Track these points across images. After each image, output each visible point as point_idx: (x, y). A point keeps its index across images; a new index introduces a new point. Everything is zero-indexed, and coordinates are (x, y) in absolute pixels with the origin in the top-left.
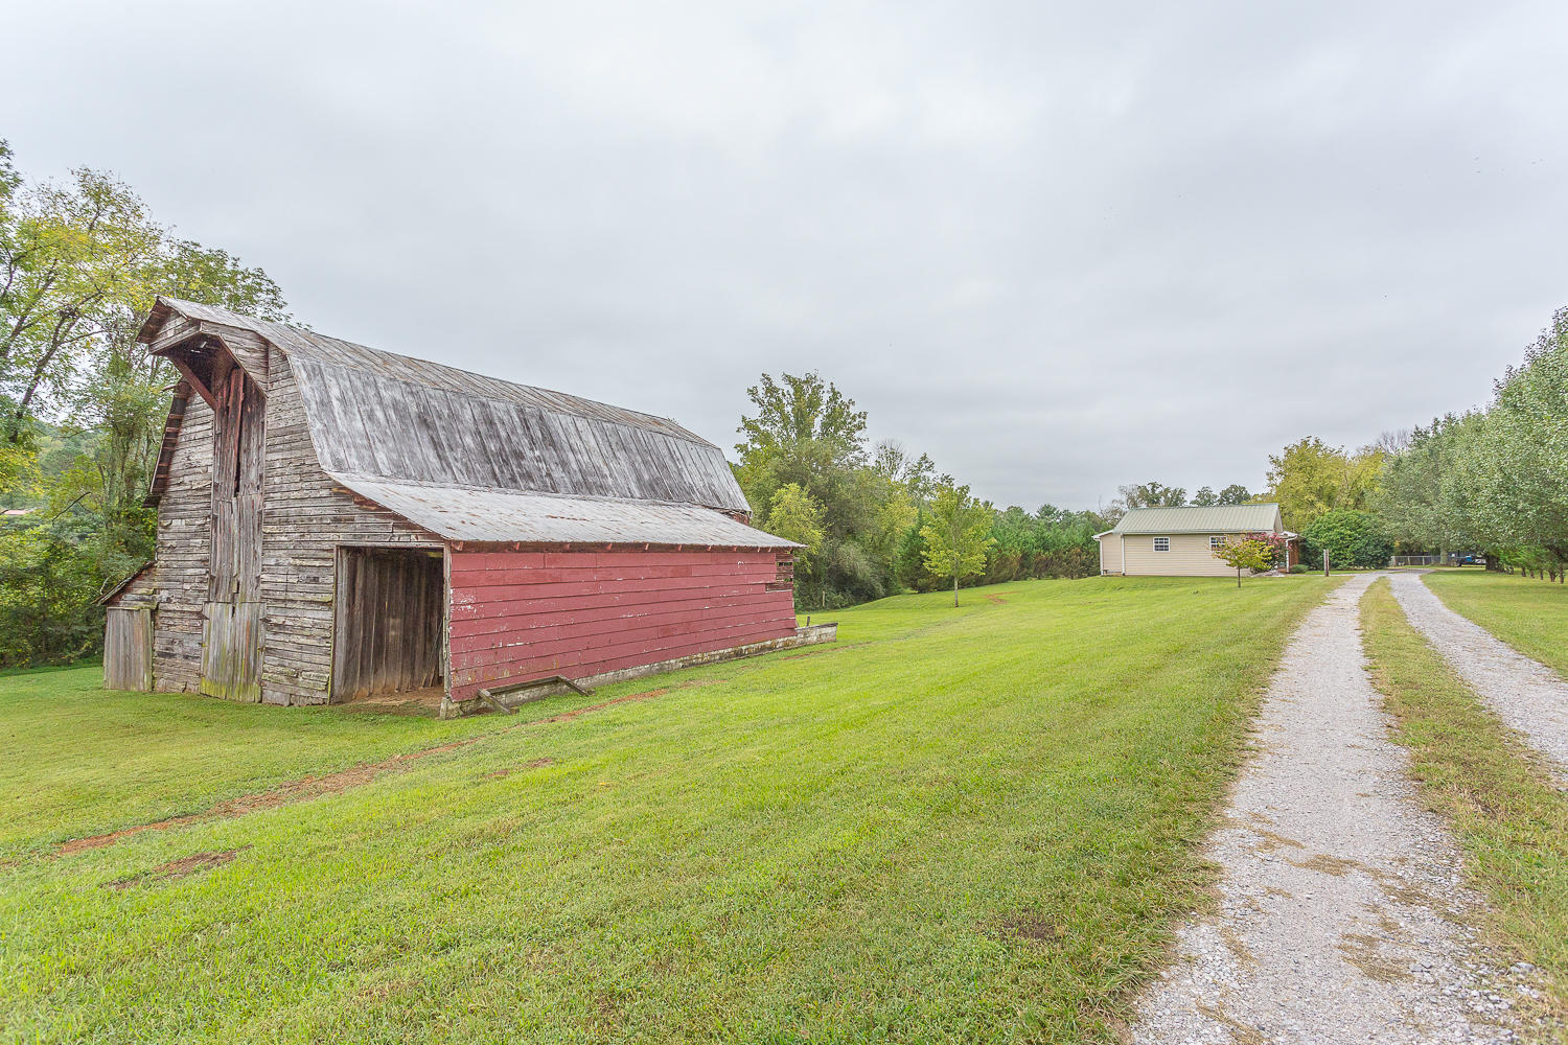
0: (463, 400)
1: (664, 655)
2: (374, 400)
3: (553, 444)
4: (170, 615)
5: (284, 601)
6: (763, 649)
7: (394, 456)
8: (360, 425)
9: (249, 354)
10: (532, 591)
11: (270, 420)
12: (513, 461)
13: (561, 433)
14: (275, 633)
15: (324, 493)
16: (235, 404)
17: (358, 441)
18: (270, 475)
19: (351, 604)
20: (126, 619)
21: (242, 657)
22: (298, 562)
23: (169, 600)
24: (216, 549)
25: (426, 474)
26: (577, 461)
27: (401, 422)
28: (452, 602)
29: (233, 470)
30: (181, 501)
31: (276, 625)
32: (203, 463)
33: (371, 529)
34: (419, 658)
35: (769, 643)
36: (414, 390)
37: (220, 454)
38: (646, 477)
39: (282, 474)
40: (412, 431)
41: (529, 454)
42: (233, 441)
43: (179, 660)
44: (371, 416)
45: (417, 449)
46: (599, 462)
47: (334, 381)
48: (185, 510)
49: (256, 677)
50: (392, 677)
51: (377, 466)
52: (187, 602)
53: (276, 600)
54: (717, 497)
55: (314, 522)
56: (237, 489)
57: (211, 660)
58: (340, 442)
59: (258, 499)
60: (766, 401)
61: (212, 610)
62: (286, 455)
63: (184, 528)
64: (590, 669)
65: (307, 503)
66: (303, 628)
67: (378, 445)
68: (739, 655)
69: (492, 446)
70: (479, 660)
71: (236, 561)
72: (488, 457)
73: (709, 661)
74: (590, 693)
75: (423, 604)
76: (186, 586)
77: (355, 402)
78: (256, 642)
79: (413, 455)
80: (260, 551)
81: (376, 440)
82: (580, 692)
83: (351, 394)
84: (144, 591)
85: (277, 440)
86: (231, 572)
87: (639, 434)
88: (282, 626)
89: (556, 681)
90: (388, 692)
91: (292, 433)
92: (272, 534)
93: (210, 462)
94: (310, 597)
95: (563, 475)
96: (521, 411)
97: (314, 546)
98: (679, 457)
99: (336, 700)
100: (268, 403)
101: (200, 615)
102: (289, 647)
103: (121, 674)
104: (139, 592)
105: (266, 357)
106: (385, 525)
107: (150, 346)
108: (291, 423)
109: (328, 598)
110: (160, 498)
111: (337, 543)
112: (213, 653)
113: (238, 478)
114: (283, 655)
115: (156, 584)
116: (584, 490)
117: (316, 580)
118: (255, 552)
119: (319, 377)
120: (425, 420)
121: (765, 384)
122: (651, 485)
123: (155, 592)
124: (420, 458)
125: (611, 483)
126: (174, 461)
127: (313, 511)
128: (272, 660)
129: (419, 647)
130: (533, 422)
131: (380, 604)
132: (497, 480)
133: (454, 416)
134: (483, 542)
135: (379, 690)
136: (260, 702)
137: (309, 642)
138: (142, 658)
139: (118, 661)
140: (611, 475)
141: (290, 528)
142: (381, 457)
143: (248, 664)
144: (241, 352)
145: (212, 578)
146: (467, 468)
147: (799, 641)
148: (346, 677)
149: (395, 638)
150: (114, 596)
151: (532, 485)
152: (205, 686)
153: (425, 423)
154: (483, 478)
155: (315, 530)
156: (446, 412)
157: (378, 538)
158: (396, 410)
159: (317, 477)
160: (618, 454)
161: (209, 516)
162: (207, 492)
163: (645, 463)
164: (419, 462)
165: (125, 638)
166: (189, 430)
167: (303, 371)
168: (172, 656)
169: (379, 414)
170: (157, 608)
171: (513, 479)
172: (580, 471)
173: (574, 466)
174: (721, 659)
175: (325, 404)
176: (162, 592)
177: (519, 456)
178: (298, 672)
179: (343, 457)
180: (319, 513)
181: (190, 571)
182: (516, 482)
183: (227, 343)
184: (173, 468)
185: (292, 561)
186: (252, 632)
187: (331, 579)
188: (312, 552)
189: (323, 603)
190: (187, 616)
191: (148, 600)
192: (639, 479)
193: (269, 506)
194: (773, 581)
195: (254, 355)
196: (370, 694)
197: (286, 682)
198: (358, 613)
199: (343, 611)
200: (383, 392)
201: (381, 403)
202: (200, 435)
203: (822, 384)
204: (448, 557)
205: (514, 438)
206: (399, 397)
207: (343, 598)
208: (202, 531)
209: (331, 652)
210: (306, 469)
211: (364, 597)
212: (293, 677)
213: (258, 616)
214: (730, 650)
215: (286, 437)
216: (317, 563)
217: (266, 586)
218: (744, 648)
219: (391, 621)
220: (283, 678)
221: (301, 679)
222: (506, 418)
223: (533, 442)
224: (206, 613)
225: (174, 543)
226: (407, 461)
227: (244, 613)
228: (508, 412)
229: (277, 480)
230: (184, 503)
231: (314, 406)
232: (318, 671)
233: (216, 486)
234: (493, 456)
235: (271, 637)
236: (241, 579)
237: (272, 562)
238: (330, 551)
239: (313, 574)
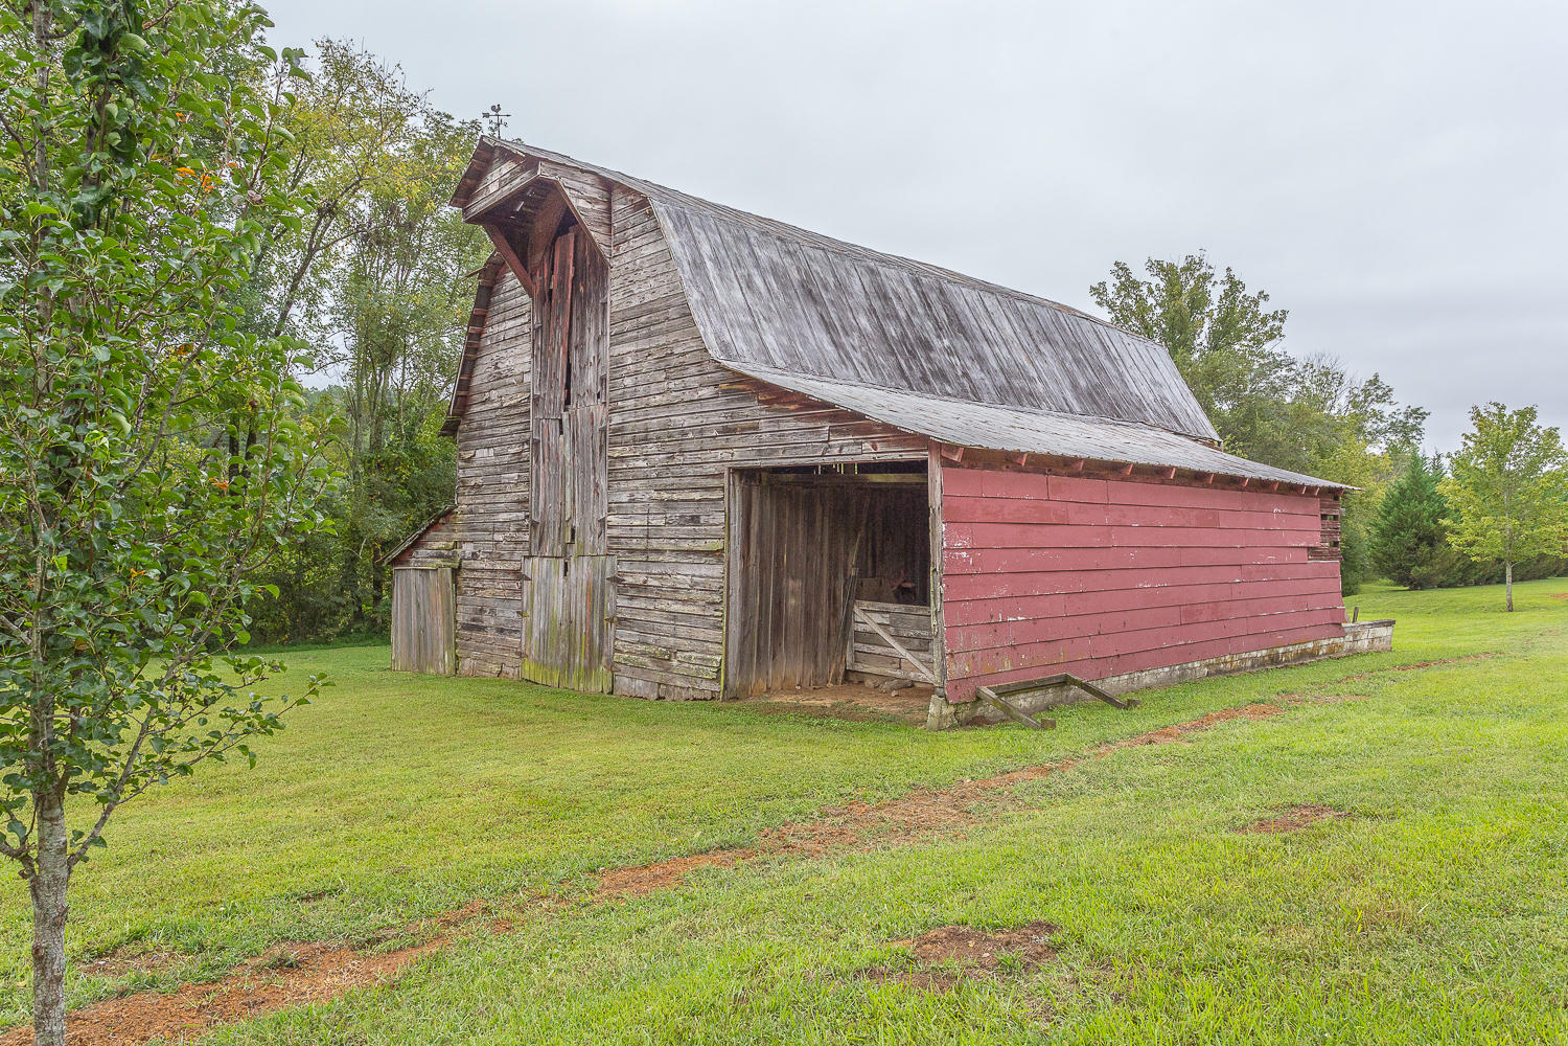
0: (848, 264)
1: (1186, 653)
2: (749, 261)
3: (962, 329)
4: (478, 575)
5: (645, 551)
6: (1303, 654)
7: (784, 340)
8: (739, 295)
9: (589, 206)
10: (1036, 536)
11: (615, 299)
12: (920, 353)
13: (970, 315)
14: (632, 598)
15: (706, 392)
16: (561, 284)
17: (742, 318)
18: (617, 375)
19: (745, 557)
20: (419, 582)
21: (580, 631)
22: (665, 496)
23: (474, 556)
24: (538, 485)
25: (824, 367)
26: (996, 356)
27: (785, 294)
28: (945, 545)
29: (561, 374)
30: (487, 423)
31: (633, 586)
32: (517, 370)
33: (789, 439)
34: (822, 640)
35: (1310, 645)
36: (791, 249)
37: (541, 354)
38: (1083, 383)
39: (637, 373)
40: (799, 306)
41: (936, 343)
42: (560, 335)
43: (491, 634)
44: (750, 284)
45: (807, 332)
46: (1022, 359)
47: (703, 235)
48: (493, 436)
49: (604, 659)
50: (791, 666)
51: (768, 353)
52: (500, 558)
53: (632, 551)
54: (1175, 417)
55: (690, 436)
56: (568, 402)
57: (536, 634)
58: (722, 318)
59: (600, 412)
60: (1118, 302)
61: (536, 568)
62: (643, 344)
63: (493, 460)
65: (680, 409)
66: (676, 590)
67: (763, 322)
68: (1274, 660)
69: (892, 330)
70: (978, 641)
71: (568, 499)
72: (890, 345)
73: (1239, 670)
74: (1131, 704)
75: (826, 559)
76: (499, 537)
77: (729, 264)
78: (602, 611)
79: (805, 342)
80: (603, 484)
81: (761, 317)
83: (723, 252)
84: (441, 544)
85: (628, 325)
86: (562, 515)
87: (1062, 319)
88: (644, 587)
89: (1065, 682)
90: (788, 688)
91: (651, 311)
92: (622, 459)
93: (526, 368)
94: (685, 545)
95: (983, 375)
96: (917, 282)
97: (691, 471)
98: (1116, 355)
99: (733, 696)
100: (611, 275)
101: (518, 575)
102: (655, 617)
103: (414, 652)
104: (435, 547)
105: (609, 210)
106: (815, 431)
107: (465, 211)
108: (649, 297)
109: (717, 545)
110: (459, 423)
111: (728, 465)
112: (539, 624)
113: (568, 386)
114: (645, 628)
115: (457, 536)
116: (1012, 399)
117: (695, 520)
118: (597, 485)
119: (685, 229)
120: (810, 291)
121: (1119, 277)
122: (1091, 395)
123: (455, 546)
124: (814, 344)
125: (1041, 390)
126: (476, 372)
127: (688, 421)
128: (626, 634)
129: (822, 624)
130: (933, 296)
131: (779, 559)
132: (906, 379)
133: (841, 286)
135: (778, 684)
136: (611, 693)
137: (687, 609)
138: (441, 632)
139: (409, 635)
140: (1039, 378)
141: (652, 448)
142: (770, 340)
143: (591, 641)
144: (582, 203)
145: (534, 524)
146: (869, 361)
147: (1347, 646)
148: (741, 662)
149: (795, 608)
150: (403, 552)
151: (948, 389)
152: (529, 669)
153: (811, 296)
154: (889, 376)
155: (692, 447)
156: (831, 280)
157: (801, 452)
158: (775, 275)
159: (693, 370)
160: (1041, 347)
161: (527, 442)
162: (523, 409)
163: (1077, 361)
164: (814, 350)
165: (418, 606)
166: (496, 329)
167: (669, 221)
168: (481, 629)
169: (758, 281)
170: (460, 567)
171: (925, 379)
172: (1002, 369)
173: (993, 363)
174: (1253, 666)
175: (697, 265)
176: (465, 546)
177: (927, 346)
178: (672, 652)
179: (728, 338)
180: (698, 421)
181: (502, 517)
182: (929, 383)
183: (567, 191)
184: (476, 382)
185: (655, 495)
186: (595, 595)
187: (721, 518)
188: (686, 481)
189: (708, 553)
190: (500, 576)
191: (448, 557)
192: (1075, 386)
193: (617, 419)
194: (1317, 544)
195: (597, 207)
196: (768, 689)
197: (651, 665)
198: (754, 570)
199: (737, 565)
200: (757, 250)
201: (758, 266)
202: (512, 333)
204: (936, 474)
205: (915, 320)
206: (776, 258)
207: (736, 546)
208: (519, 462)
209: (724, 624)
210: (674, 361)
211: (760, 544)
212: (663, 660)
213: (603, 574)
214: (1264, 652)
215: (643, 319)
216: (696, 496)
217: (615, 532)
218: (1281, 650)
219: (791, 582)
220: (646, 660)
221: (675, 663)
222: (900, 290)
223: (938, 327)
224: (527, 572)
225: (479, 481)
226: (801, 349)
227: (582, 571)
228: (902, 282)
229: (628, 381)
230: (492, 427)
231: (687, 268)
232: (702, 652)
233: (536, 399)
234: (896, 345)
235: (625, 603)
236: (576, 524)
237: (625, 497)
238: (720, 475)
239: (690, 511)
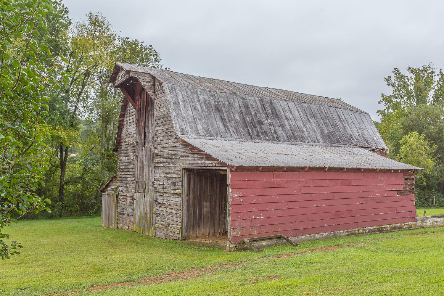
0: (234, 97)
1: (336, 228)
2: (196, 100)
3: (277, 116)
4: (123, 197)
5: (163, 193)
6: (395, 228)
7: (205, 126)
8: (191, 112)
9: (147, 84)
10: (268, 192)
11: (156, 113)
12: (258, 126)
13: (281, 110)
14: (160, 207)
15: (177, 144)
16: (143, 106)
17: (190, 120)
18: (156, 137)
19: (188, 195)
20: (108, 199)
21: (148, 216)
22: (168, 176)
23: (122, 191)
24: (138, 170)
25: (218, 134)
26: (290, 124)
27: (208, 110)
28: (231, 195)
29: (143, 135)
30: (125, 149)
31: (160, 203)
32: (133, 133)
33: (196, 161)
34: (217, 221)
35: (399, 225)
36: (213, 94)
37: (138, 128)
38: (326, 131)
39: (161, 136)
40: (213, 114)
41: (265, 122)
42: (143, 123)
43: (126, 216)
44: (195, 108)
45: (214, 122)
46: (301, 124)
47: (180, 93)
48: (127, 153)
49: (153, 226)
50: (206, 230)
51: (198, 131)
52: (128, 192)
53: (160, 192)
54: (367, 142)
55: (174, 157)
56: (145, 144)
57: (137, 217)
58: (183, 120)
59: (152, 148)
60: (397, 84)
61: (137, 196)
62: (162, 128)
63: (126, 161)
64: (297, 232)
65: (171, 149)
66: (170, 205)
67: (198, 121)
68: (380, 230)
69: (248, 119)
70: (244, 224)
71: (145, 175)
72: (246, 124)
73: (362, 233)
74: (297, 245)
75: (218, 196)
76: (128, 185)
77: (188, 102)
78: (153, 210)
79: (213, 125)
80: (153, 170)
81: (198, 119)
82: (291, 243)
83: (187, 98)
84: (113, 187)
85: (159, 121)
86: (143, 180)
87: (322, 108)
88: (162, 204)
89: (280, 237)
90: (204, 237)
91: (164, 118)
92: (158, 163)
93: (134, 132)
94: (172, 191)
95: (282, 132)
96: (261, 100)
97: (174, 168)
98: (345, 120)
99: (184, 239)
100: (155, 105)
101: (133, 198)
102: (165, 213)
103: (107, 221)
104: (112, 188)
105: (154, 84)
106: (202, 159)
107: (114, 84)
108: (164, 113)
109: (179, 192)
110: (118, 148)
111: (182, 167)
112: (138, 215)
113: (145, 139)
114: (163, 217)
115: (118, 184)
116: (293, 140)
117: (174, 184)
118: (152, 171)
119: (174, 92)
120: (218, 108)
121: (396, 74)
122: (329, 136)
123: (117, 188)
124: (216, 126)
125: (307, 135)
126: (123, 132)
127: (173, 153)
128: (159, 218)
129: (217, 216)
130: (267, 105)
131: (200, 195)
132: (250, 136)
133: (230, 105)
134: (245, 166)
135: (200, 235)
136: (155, 236)
137: (173, 211)
138: (114, 215)
139: (106, 215)
140: (307, 131)
141: (164, 160)
142: (200, 127)
143: (150, 220)
144: (145, 83)
145: (137, 182)
146: (237, 130)
147: (418, 225)
148: (187, 229)
149: (207, 211)
150: (104, 189)
151: (267, 138)
152: (135, 228)
153: (218, 110)
154: (244, 135)
155: (174, 161)
156: (227, 103)
157: (199, 165)
158: (205, 104)
159: (174, 137)
160: (311, 120)
161: (135, 156)
162: (134, 145)
163: (325, 124)
164: (216, 128)
165: (108, 206)
166: (127, 119)
167: (168, 90)
168: (123, 214)
169: (198, 107)
170: (118, 194)
171: (258, 135)
172: (291, 129)
173: (288, 127)
174: (369, 232)
175: (177, 104)
176: (120, 187)
177: (261, 123)
178: (169, 224)
179: (184, 127)
180: (175, 153)
181: (129, 179)
182: (259, 136)
183: (140, 80)
184: (122, 135)
185: (165, 175)
186: (151, 206)
187: (180, 184)
188: (173, 171)
189: (177, 194)
190: (128, 198)
191: (115, 191)
192: (322, 133)
193: (156, 151)
194: (401, 189)
195: (150, 84)
196: (197, 237)
197: (164, 229)
198: (192, 200)
199: (186, 198)
200: (200, 96)
201: (199, 101)
202: (131, 121)
203: (435, 70)
204: (229, 174)
205: (258, 114)
206: (206, 98)
207: (185, 192)
208: (132, 162)
209: (181, 216)
210: (170, 134)
211: (194, 191)
212: (167, 226)
213: (153, 199)
214: (375, 227)
215: (162, 120)
216: (175, 176)
217: (156, 186)
218: (383, 227)
219: (205, 203)
220: (163, 227)
221: (170, 228)
222: (254, 104)
223: (267, 116)
224: (135, 197)
225: (123, 167)
226: (211, 129)
227: (148, 197)
228: (255, 101)
229: (159, 139)
230: (126, 150)
231: (172, 105)
232: (176, 225)
233: (137, 142)
234: (249, 124)
235: (158, 208)
236: (147, 183)
237: (158, 175)
238: (180, 170)
239: (173, 181)
